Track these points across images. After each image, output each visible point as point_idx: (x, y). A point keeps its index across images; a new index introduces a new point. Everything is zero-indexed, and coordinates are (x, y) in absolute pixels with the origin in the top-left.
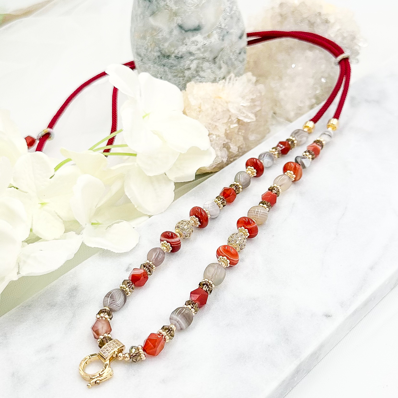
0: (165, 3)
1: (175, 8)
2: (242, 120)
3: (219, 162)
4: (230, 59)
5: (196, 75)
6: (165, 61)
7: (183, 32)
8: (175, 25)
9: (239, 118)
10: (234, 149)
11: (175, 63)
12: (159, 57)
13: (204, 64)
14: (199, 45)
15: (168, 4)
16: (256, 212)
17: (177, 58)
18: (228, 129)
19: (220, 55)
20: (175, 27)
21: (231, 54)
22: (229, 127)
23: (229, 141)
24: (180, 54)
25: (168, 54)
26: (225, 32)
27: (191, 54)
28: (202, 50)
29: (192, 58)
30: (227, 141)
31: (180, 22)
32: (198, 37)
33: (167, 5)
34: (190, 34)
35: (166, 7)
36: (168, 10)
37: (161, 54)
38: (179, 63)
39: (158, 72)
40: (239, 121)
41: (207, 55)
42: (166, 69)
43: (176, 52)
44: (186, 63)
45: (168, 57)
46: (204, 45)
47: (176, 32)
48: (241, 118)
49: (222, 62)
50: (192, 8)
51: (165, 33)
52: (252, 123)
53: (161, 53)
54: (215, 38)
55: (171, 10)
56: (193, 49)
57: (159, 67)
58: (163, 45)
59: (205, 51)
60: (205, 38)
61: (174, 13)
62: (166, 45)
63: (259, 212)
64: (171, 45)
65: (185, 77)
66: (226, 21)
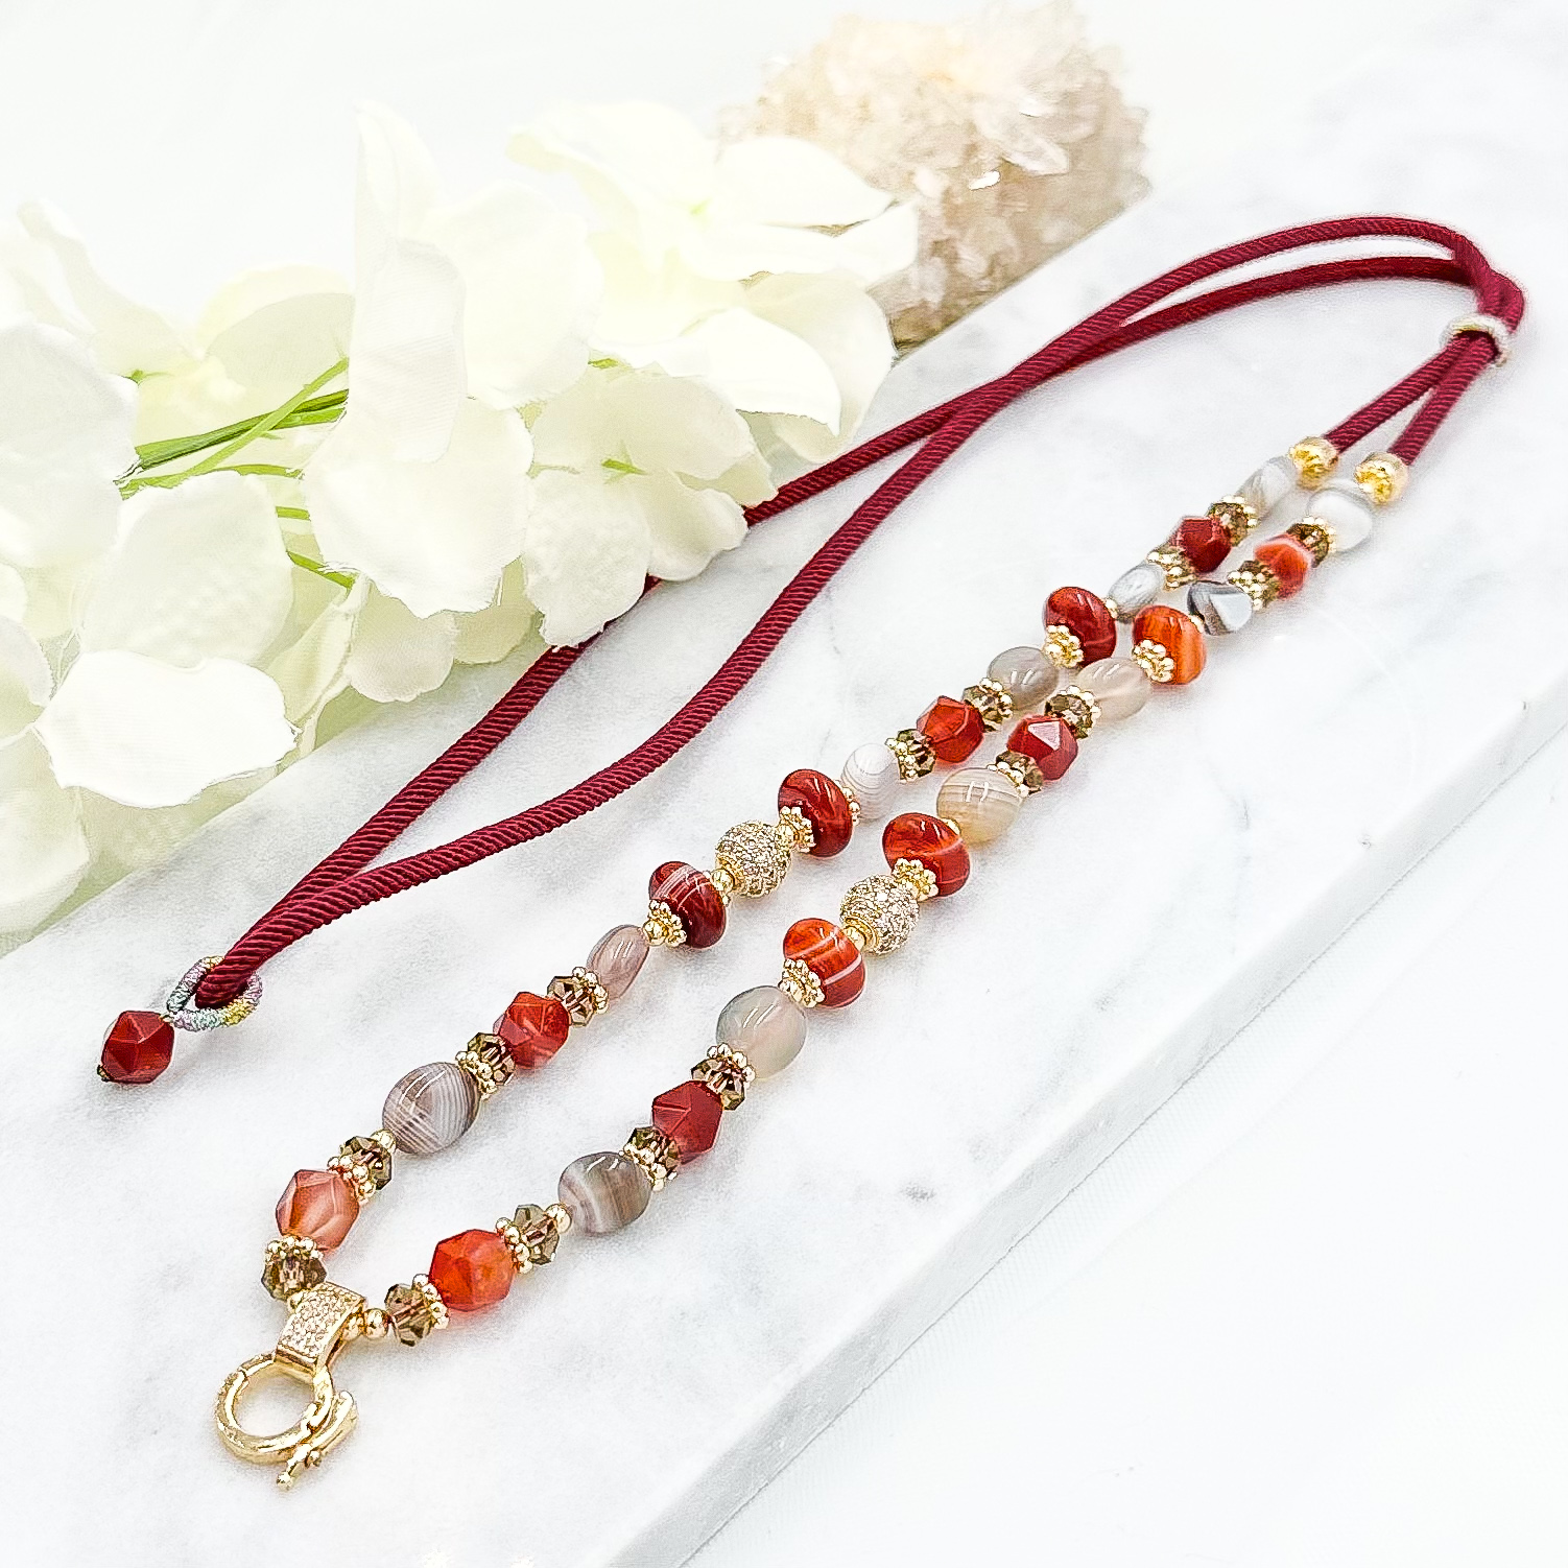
2: (1018, 166)
3: (909, 306)
9: (1008, 159)
10: (972, 262)
16: (969, 792)
18: (956, 188)
22: (965, 184)
23: (957, 234)
30: (948, 232)
40: (1006, 168)
48: (1016, 159)
52: (1056, 178)
63: (986, 791)
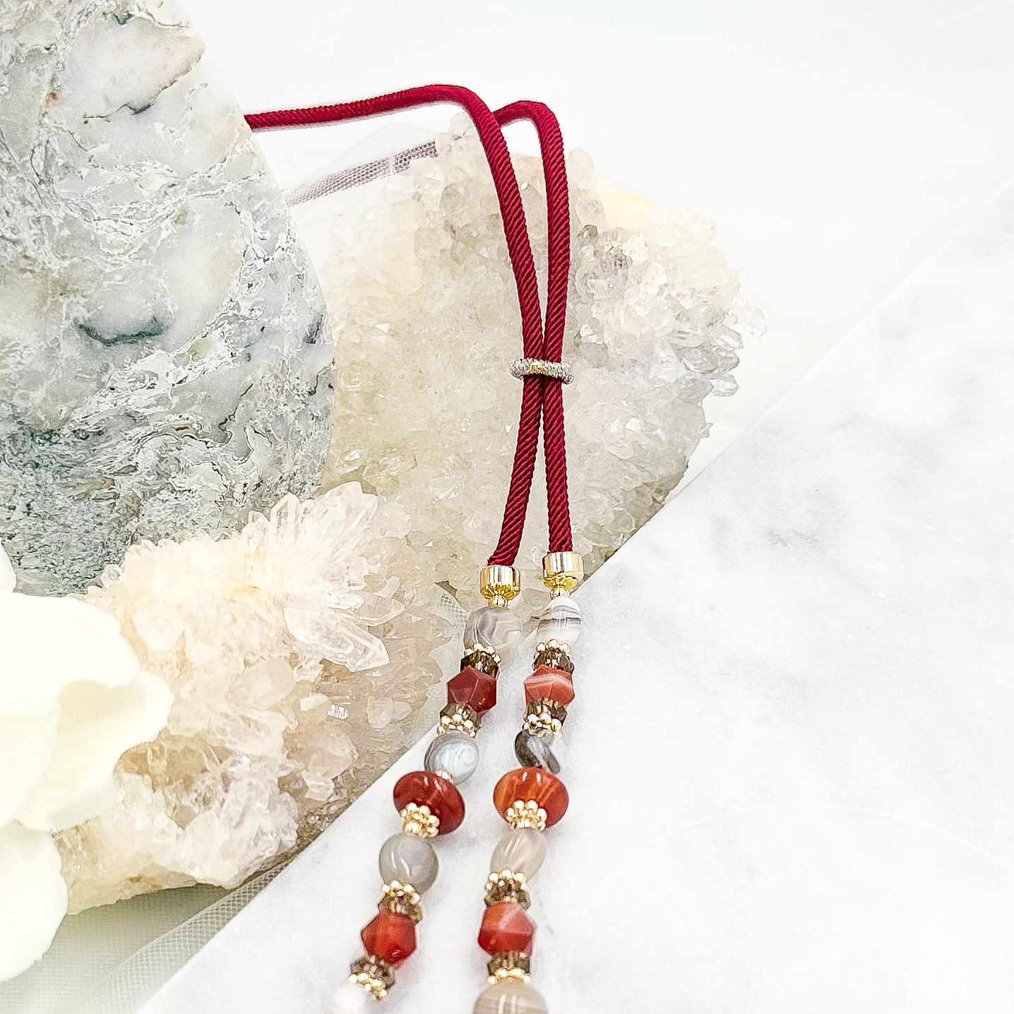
0: (20, 249)
1: (57, 266)
4: (281, 418)
5: (157, 487)
6: (38, 450)
7: (99, 345)
8: (66, 324)
9: (329, 660)
10: (319, 787)
11: (77, 454)
12: (13, 437)
13: (185, 448)
14: (163, 388)
15: (30, 253)
17: (80, 435)
19: (241, 409)
20: (67, 333)
21: (282, 399)
23: (301, 765)
24: (93, 421)
25: (48, 426)
26: (255, 330)
27: (133, 418)
28: (175, 400)
29: (139, 431)
30: (291, 765)
31: (82, 314)
32: (157, 361)
33: (26, 257)
34: (124, 350)
35: (23, 263)
36: (31, 271)
37: (20, 426)
38: (94, 453)
39: (16, 486)
41: (193, 416)
42: (46, 475)
43: (78, 416)
44: (118, 450)
45: (50, 435)
46: (180, 382)
47: (72, 349)
49: (249, 431)
50: (126, 258)
51: (30, 355)
53: (20, 423)
54: (217, 356)
55: (46, 272)
56: (139, 400)
57: (17, 472)
58: (24, 397)
59: (185, 405)
60: (179, 361)
61: (55, 282)
62: (38, 395)
64: (57, 395)
65: (116, 496)
66: (254, 289)
